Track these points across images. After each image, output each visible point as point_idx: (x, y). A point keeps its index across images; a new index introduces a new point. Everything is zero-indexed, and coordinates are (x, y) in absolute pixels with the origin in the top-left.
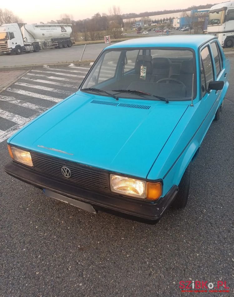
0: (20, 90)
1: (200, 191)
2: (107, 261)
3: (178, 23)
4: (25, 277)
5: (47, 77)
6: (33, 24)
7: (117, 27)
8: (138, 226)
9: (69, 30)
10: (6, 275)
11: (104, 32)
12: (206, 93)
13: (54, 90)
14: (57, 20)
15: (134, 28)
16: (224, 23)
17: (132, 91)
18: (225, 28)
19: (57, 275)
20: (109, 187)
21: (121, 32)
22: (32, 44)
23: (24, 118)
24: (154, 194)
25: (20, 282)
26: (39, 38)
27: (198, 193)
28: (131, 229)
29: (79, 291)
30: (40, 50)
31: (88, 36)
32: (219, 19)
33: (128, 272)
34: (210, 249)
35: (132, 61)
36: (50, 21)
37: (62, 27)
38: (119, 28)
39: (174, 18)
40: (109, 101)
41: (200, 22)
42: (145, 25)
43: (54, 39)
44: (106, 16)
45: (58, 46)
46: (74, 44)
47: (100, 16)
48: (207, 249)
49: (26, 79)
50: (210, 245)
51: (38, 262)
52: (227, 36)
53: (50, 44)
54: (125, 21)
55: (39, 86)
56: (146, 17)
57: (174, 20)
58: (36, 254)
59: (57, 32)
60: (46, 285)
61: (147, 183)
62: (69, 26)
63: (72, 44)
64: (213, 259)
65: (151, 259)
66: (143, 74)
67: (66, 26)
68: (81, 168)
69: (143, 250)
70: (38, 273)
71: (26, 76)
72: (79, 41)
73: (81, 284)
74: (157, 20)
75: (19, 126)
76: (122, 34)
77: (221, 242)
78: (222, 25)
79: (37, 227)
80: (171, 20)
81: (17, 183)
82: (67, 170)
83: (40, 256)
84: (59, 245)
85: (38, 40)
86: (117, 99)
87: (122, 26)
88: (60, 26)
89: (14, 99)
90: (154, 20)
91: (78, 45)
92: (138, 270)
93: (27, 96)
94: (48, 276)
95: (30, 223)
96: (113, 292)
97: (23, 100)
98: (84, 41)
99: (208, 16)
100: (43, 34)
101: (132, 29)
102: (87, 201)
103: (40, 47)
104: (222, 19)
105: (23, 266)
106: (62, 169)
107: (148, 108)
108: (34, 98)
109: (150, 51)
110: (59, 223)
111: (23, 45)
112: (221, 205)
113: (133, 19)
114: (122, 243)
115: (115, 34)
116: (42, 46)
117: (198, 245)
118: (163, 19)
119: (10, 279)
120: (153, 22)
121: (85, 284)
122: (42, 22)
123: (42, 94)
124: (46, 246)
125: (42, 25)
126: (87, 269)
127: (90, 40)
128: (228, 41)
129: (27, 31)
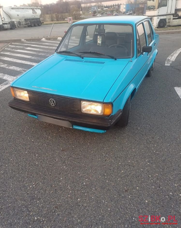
0: (6, 57)
1: (136, 118)
2: (80, 155)
3: (124, 8)
4: (29, 166)
5: (25, 48)
6: (9, 7)
7: (77, 11)
8: (98, 137)
9: (39, 12)
10: (17, 165)
11: (67, 14)
12: (140, 55)
13: (32, 57)
14: (28, 4)
15: (90, 11)
16: (158, 9)
17: (92, 53)
18: (158, 13)
19: (50, 163)
20: (80, 109)
21: (80, 15)
22: (9, 23)
23: (12, 77)
24: (108, 111)
25: (27, 168)
26: (15, 18)
27: (135, 119)
28: (94, 139)
29: (63, 170)
30: (16, 27)
31: (54, 17)
32: (155, 5)
33: (92, 160)
34: (141, 147)
35: (90, 36)
36: (22, 5)
37: (33, 10)
38: (79, 12)
39: (121, 4)
40: (78, 60)
41: (141, 8)
42: (99, 10)
43: (27, 19)
44: (68, 1)
45: (30, 25)
46: (43, 24)
47: (63, 1)
48: (139, 147)
49: (9, 49)
50: (141, 145)
51: (36, 158)
52: (160, 19)
53: (24, 23)
54: (83, 5)
55: (20, 55)
56: (99, 3)
57: (121, 5)
58: (35, 154)
59: (29, 14)
60: (43, 168)
61: (104, 104)
62: (39, 9)
63: (42, 23)
64: (143, 151)
65: (106, 153)
66: (99, 42)
67: (36, 9)
68: (62, 99)
69: (101, 149)
70: (37, 163)
71: (8, 47)
72: (47, 21)
73: (65, 167)
74: (108, 5)
75: (9, 82)
76: (81, 16)
77: (148, 143)
78: (156, 10)
79: (33, 140)
80: (119, 6)
81: (14, 117)
82: (53, 100)
83: (37, 155)
84: (49, 149)
85: (13, 20)
86: (83, 58)
87: (80, 10)
88: (32, 9)
89: (2, 64)
90: (106, 5)
91: (46, 24)
92: (99, 159)
93: (12, 62)
94: (43, 164)
95: (27, 138)
96: (84, 169)
97: (9, 64)
98: (50, 21)
99: (146, 3)
100: (18, 15)
101: (88, 13)
102: (67, 119)
103: (15, 26)
104: (157, 5)
105: (27, 160)
106: (49, 101)
107: (103, 63)
108: (17, 63)
109: (103, 26)
110: (47, 138)
111: (2, 24)
112: (149, 125)
113: (89, 4)
114: (88, 146)
115: (75, 16)
116: (17, 25)
117: (134, 145)
118: (112, 5)
119: (20, 167)
120: (105, 7)
121: (67, 166)
122: (15, 5)
123: (23, 60)
124: (40, 150)
125: (15, 7)
126: (68, 160)
127: (56, 21)
128: (161, 22)
129: (5, 12)
